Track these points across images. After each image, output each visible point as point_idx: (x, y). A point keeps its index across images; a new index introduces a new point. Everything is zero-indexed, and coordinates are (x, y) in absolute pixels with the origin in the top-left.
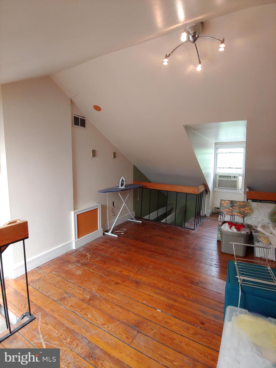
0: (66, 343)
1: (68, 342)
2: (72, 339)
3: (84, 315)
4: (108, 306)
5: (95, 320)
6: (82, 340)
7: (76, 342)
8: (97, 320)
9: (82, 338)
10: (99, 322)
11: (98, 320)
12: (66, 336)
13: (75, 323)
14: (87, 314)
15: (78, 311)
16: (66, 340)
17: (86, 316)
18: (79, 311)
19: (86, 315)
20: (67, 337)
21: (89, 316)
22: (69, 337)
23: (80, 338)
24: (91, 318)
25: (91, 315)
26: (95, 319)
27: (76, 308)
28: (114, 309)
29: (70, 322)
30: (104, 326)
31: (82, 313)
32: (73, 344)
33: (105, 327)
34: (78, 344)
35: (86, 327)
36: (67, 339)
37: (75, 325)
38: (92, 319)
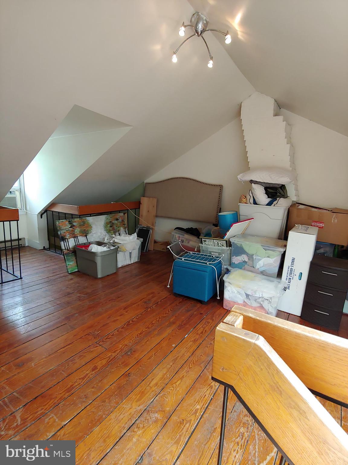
0: (247, 433)
1: (245, 429)
2: (239, 424)
3: (197, 414)
4: (177, 384)
5: (205, 398)
6: (238, 411)
7: (243, 418)
8: (204, 396)
9: (235, 411)
10: (208, 392)
11: (205, 394)
12: (237, 435)
13: (213, 427)
14: (194, 410)
15: (188, 428)
16: (243, 434)
17: (199, 411)
18: (190, 425)
19: (197, 412)
20: (239, 433)
21: (198, 407)
22: (237, 430)
23: (235, 414)
24: (203, 404)
25: (197, 404)
26: (203, 397)
27: (182, 431)
28: (183, 376)
29: (211, 436)
30: (214, 387)
31: (193, 420)
32: (247, 422)
33: (215, 385)
34: (245, 415)
35: (217, 409)
36: (241, 433)
37: (215, 427)
38: (203, 402)
